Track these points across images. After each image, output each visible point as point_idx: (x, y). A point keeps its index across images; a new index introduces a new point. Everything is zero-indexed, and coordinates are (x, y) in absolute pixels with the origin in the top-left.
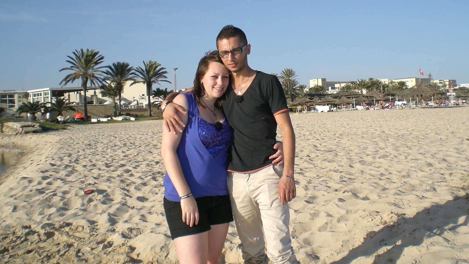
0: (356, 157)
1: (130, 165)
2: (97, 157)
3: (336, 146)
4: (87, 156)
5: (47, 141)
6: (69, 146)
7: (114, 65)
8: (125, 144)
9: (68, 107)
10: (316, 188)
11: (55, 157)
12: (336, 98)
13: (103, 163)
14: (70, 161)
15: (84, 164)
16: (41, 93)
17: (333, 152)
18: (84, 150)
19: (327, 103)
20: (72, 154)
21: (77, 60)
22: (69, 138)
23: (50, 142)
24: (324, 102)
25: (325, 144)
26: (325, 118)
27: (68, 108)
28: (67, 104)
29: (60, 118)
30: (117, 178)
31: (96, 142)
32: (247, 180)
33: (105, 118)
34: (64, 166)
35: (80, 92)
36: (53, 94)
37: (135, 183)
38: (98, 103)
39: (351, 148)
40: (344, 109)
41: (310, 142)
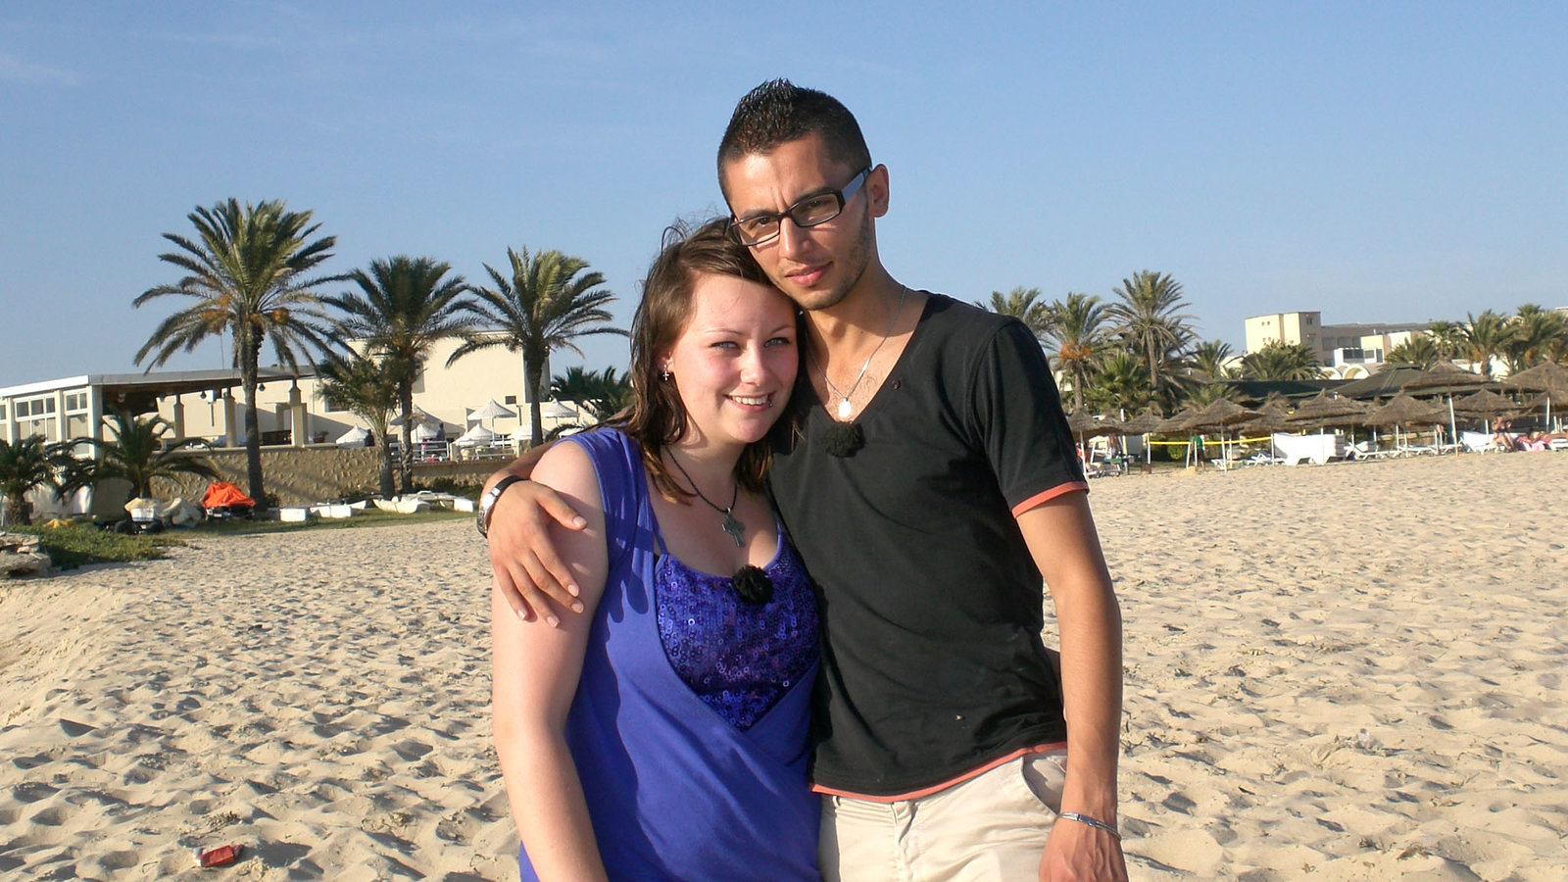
0: (1461, 679)
1: (427, 718)
2: (286, 686)
3: (1368, 621)
4: (239, 683)
5: (73, 614)
6: (164, 637)
7: (376, 268)
8: (416, 622)
9: (174, 460)
10: (1272, 831)
11: (94, 690)
12: (1366, 397)
13: (308, 715)
14: (157, 706)
15: (219, 719)
16: (53, 399)
17: (1355, 652)
18: (227, 655)
19: (1327, 421)
20: (171, 672)
21: (210, 249)
22: (168, 598)
23: (86, 620)
24: (1312, 418)
25: (1317, 614)
26: (1317, 489)
27: (173, 465)
28: (172, 445)
29: (137, 509)
30: (363, 783)
31: (289, 616)
32: (900, 829)
33: (343, 503)
34: (123, 734)
35: (229, 392)
36: (105, 403)
37: (442, 808)
38: (310, 439)
39: (1438, 633)
40: (1405, 448)
41: (1244, 605)
